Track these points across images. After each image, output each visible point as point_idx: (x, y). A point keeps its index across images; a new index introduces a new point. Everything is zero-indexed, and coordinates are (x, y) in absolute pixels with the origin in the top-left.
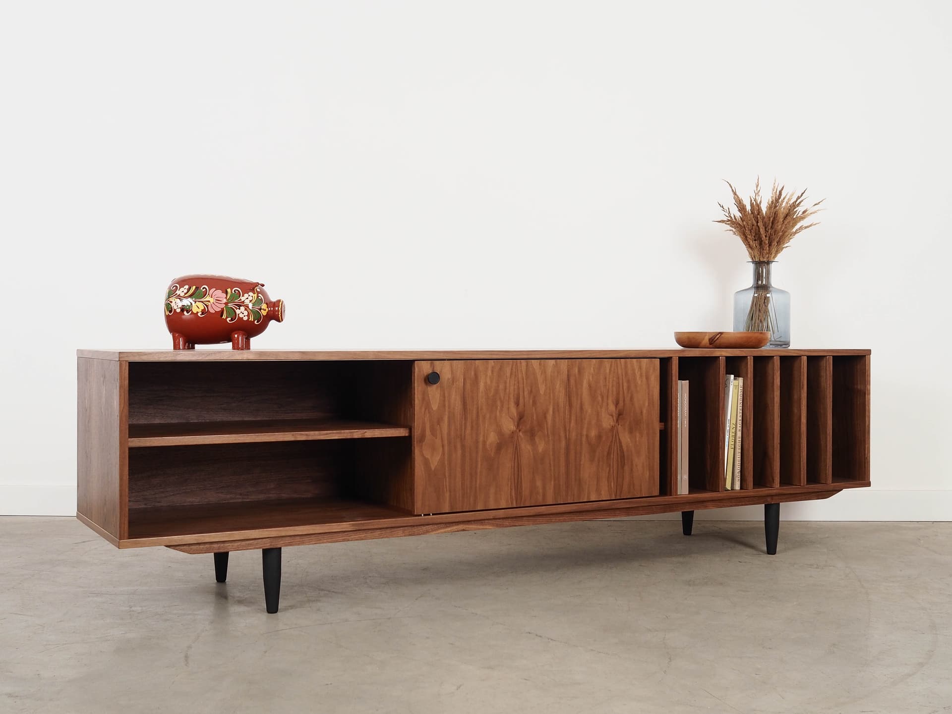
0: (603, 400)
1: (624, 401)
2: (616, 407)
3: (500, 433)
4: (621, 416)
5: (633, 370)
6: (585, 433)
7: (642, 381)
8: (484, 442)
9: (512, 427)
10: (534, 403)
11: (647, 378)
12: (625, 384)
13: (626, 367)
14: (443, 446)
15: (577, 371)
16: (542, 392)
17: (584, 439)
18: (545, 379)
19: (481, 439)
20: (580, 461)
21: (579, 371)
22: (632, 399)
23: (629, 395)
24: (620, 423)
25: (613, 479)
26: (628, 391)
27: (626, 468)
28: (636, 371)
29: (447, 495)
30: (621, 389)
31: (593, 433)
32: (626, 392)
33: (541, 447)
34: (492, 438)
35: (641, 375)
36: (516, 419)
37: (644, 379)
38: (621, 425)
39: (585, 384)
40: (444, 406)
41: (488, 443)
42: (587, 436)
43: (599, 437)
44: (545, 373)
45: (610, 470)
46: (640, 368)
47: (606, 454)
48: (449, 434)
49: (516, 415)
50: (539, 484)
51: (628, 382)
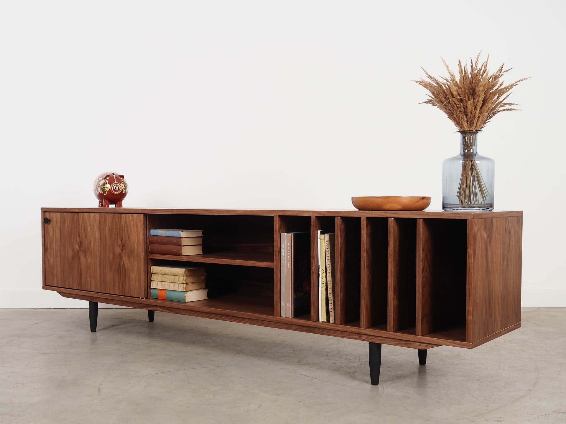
0: (115, 237)
1: (125, 239)
2: (121, 242)
3: (73, 251)
4: (124, 247)
5: (130, 221)
6: (107, 255)
7: (134, 228)
8: (68, 254)
9: (78, 249)
10: (86, 237)
11: (137, 226)
12: (126, 229)
13: (126, 218)
14: (54, 254)
15: (103, 220)
16: (89, 230)
17: (107, 259)
18: (90, 225)
19: (67, 253)
20: (105, 270)
21: (104, 220)
22: (129, 238)
23: (128, 236)
24: (123, 252)
25: (121, 284)
26: (127, 234)
27: (127, 279)
28: (131, 221)
29: (56, 278)
30: (124, 232)
31: (111, 256)
32: (126, 233)
33: (89, 260)
34: (70, 253)
35: (133, 224)
36: (79, 244)
37: (135, 227)
38: (124, 253)
39: (107, 228)
40: (54, 234)
41: (69, 255)
42: (108, 257)
43: (114, 258)
44: (90, 220)
45: (119, 278)
46: (133, 219)
47: (117, 268)
48: (56, 249)
49: (79, 242)
50: (89, 279)
51: (127, 227)
